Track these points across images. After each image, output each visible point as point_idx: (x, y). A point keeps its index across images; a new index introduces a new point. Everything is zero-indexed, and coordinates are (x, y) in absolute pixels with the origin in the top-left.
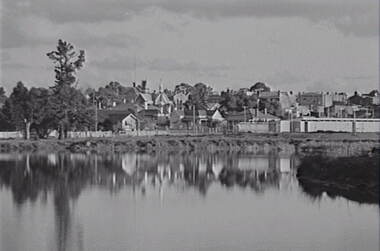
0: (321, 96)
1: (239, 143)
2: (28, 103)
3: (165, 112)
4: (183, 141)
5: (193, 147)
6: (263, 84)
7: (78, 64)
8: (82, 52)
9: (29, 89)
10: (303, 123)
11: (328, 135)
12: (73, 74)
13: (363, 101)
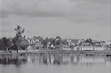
0: (77, 40)
1: (67, 53)
2: (7, 42)
3: (37, 45)
4: (52, 53)
5: (55, 54)
6: (59, 37)
7: (23, 32)
8: (24, 29)
9: (8, 39)
10: (80, 48)
11: (89, 51)
12: (21, 35)
13: (89, 42)
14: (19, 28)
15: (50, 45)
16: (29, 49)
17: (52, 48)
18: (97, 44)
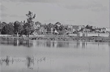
0: (78, 26)
2: (18, 27)
4: (62, 38)
6: (59, 23)
7: (34, 17)
8: (35, 14)
10: (86, 34)
12: (32, 20)
14: (31, 13)
15: (54, 30)
16: (35, 34)
17: (56, 33)
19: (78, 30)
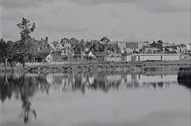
0: (137, 43)
1: (112, 67)
2: (6, 49)
3: (65, 52)
4: (85, 67)
5: (90, 69)
6: (107, 38)
7: (32, 30)
8: (34, 24)
9: (6, 42)
10: (137, 57)
12: (29, 34)
13: (158, 46)
14: (26, 22)
15: (87, 53)
16: (49, 61)
18: (171, 50)
19: (138, 50)
